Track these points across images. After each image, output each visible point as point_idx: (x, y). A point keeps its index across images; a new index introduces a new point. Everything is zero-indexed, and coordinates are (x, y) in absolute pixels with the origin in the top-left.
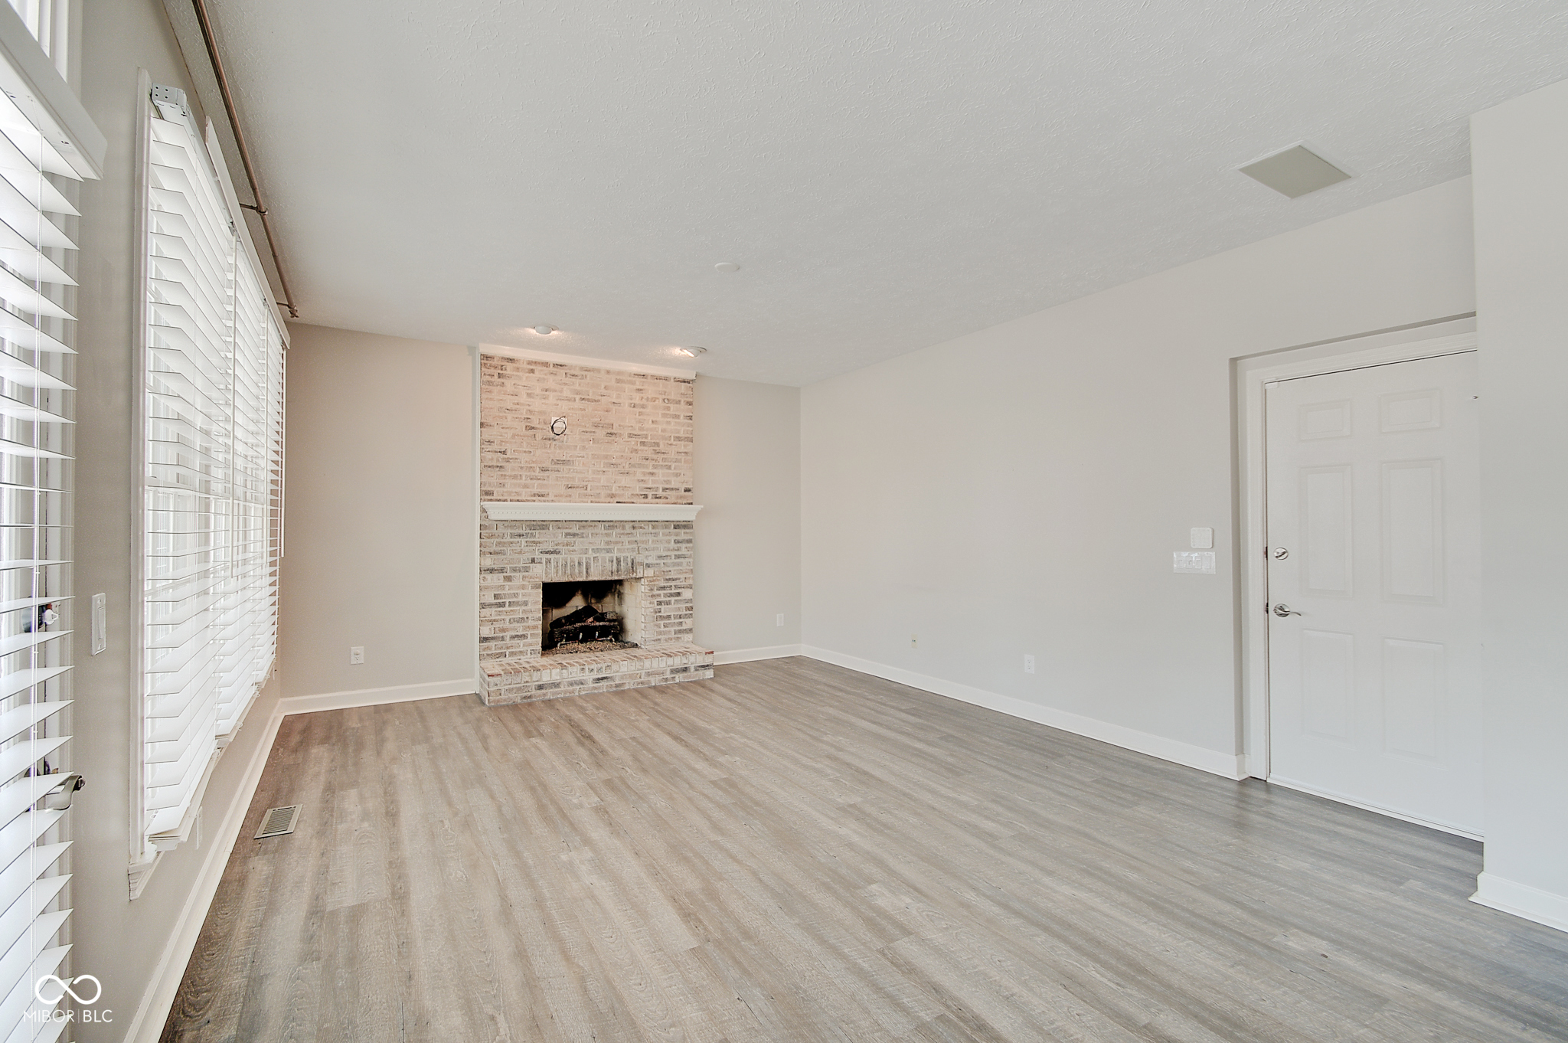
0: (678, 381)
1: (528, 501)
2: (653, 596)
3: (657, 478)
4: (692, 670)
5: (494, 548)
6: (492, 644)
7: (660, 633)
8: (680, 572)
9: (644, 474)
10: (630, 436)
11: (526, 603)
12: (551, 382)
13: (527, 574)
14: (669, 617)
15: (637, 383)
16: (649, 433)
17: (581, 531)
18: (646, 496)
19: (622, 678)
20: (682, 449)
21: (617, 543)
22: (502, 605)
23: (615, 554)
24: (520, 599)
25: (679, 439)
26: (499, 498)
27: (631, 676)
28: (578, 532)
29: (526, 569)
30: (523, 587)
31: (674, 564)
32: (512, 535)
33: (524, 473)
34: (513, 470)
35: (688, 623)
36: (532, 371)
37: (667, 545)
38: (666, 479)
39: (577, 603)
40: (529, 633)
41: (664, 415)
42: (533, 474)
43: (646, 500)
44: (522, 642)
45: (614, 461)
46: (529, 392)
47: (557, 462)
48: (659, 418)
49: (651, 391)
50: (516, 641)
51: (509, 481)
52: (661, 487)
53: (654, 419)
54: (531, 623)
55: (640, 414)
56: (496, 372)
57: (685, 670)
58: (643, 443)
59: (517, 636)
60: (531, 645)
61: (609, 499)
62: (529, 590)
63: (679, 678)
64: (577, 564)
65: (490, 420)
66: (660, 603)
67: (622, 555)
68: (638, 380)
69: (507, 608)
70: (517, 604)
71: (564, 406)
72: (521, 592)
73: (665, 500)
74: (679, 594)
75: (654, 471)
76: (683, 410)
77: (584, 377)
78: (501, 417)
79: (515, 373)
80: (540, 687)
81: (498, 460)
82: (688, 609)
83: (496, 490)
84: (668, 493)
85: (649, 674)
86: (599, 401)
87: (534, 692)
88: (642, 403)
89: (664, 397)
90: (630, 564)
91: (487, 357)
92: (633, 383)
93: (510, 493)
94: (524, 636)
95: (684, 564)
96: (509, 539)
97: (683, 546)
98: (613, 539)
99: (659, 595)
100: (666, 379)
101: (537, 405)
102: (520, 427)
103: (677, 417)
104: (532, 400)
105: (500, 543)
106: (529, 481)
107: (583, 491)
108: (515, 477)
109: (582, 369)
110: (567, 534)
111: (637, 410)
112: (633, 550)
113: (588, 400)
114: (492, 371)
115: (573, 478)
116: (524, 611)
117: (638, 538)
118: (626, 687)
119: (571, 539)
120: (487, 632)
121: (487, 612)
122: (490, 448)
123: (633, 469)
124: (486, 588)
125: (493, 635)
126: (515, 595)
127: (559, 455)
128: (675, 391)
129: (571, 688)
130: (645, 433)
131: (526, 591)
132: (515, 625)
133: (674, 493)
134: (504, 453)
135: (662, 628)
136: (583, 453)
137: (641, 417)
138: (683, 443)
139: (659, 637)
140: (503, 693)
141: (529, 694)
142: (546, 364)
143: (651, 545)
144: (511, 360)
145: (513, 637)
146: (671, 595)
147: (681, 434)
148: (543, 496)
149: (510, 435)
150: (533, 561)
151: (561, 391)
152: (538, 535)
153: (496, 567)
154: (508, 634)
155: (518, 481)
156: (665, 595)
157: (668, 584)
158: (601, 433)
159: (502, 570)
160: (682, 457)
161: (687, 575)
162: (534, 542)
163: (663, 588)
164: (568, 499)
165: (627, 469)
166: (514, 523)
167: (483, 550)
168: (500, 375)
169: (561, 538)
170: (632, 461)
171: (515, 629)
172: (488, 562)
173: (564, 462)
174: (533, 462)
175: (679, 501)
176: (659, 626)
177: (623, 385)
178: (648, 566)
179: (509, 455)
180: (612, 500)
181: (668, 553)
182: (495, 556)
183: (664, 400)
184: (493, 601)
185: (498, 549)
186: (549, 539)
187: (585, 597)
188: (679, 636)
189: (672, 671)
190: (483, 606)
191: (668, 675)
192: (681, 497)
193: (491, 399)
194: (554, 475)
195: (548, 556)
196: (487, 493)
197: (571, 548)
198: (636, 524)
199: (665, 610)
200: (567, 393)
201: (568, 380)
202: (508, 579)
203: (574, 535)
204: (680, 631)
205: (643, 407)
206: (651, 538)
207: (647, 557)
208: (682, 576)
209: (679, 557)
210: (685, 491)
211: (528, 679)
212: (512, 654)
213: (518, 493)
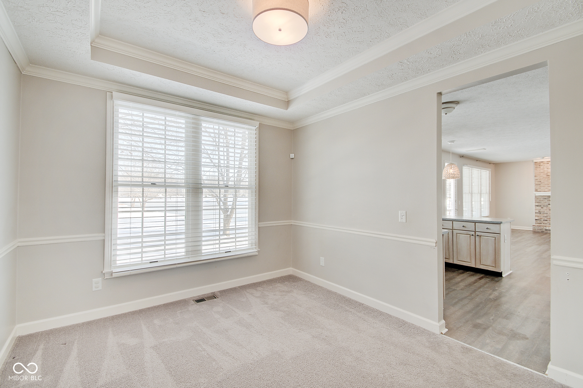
1: (547, 191)
6: (538, 221)
22: (541, 213)
24: (545, 212)
26: (539, 191)
29: (547, 206)
30: (546, 210)
32: (543, 199)
33: (546, 185)
34: (543, 185)
36: (548, 163)
40: (548, 220)
44: (546, 221)
51: (542, 187)
60: (549, 222)
65: (536, 175)
78: (540, 174)
79: (543, 165)
80: (546, 230)
81: (539, 183)
83: (539, 189)
87: (544, 231)
91: (536, 162)
93: (542, 190)
102: (545, 176)
106: (548, 187)
114: (537, 165)
116: (547, 215)
120: (537, 218)
121: (537, 214)
122: (537, 181)
124: (536, 209)
134: (540, 181)
140: (536, 229)
144: (542, 162)
149: (542, 178)
150: (549, 204)
154: (542, 219)
155: (545, 187)
159: (540, 206)
166: (543, 196)
167: (536, 201)
168: (539, 166)
171: (544, 219)
172: (537, 204)
174: (549, 183)
179: (542, 182)
182: (539, 203)
184: (538, 212)
185: (539, 201)
190: (536, 213)
193: (537, 171)
196: (536, 190)
202: (542, 208)
211: (542, 228)
212: (543, 224)
213: (544, 190)
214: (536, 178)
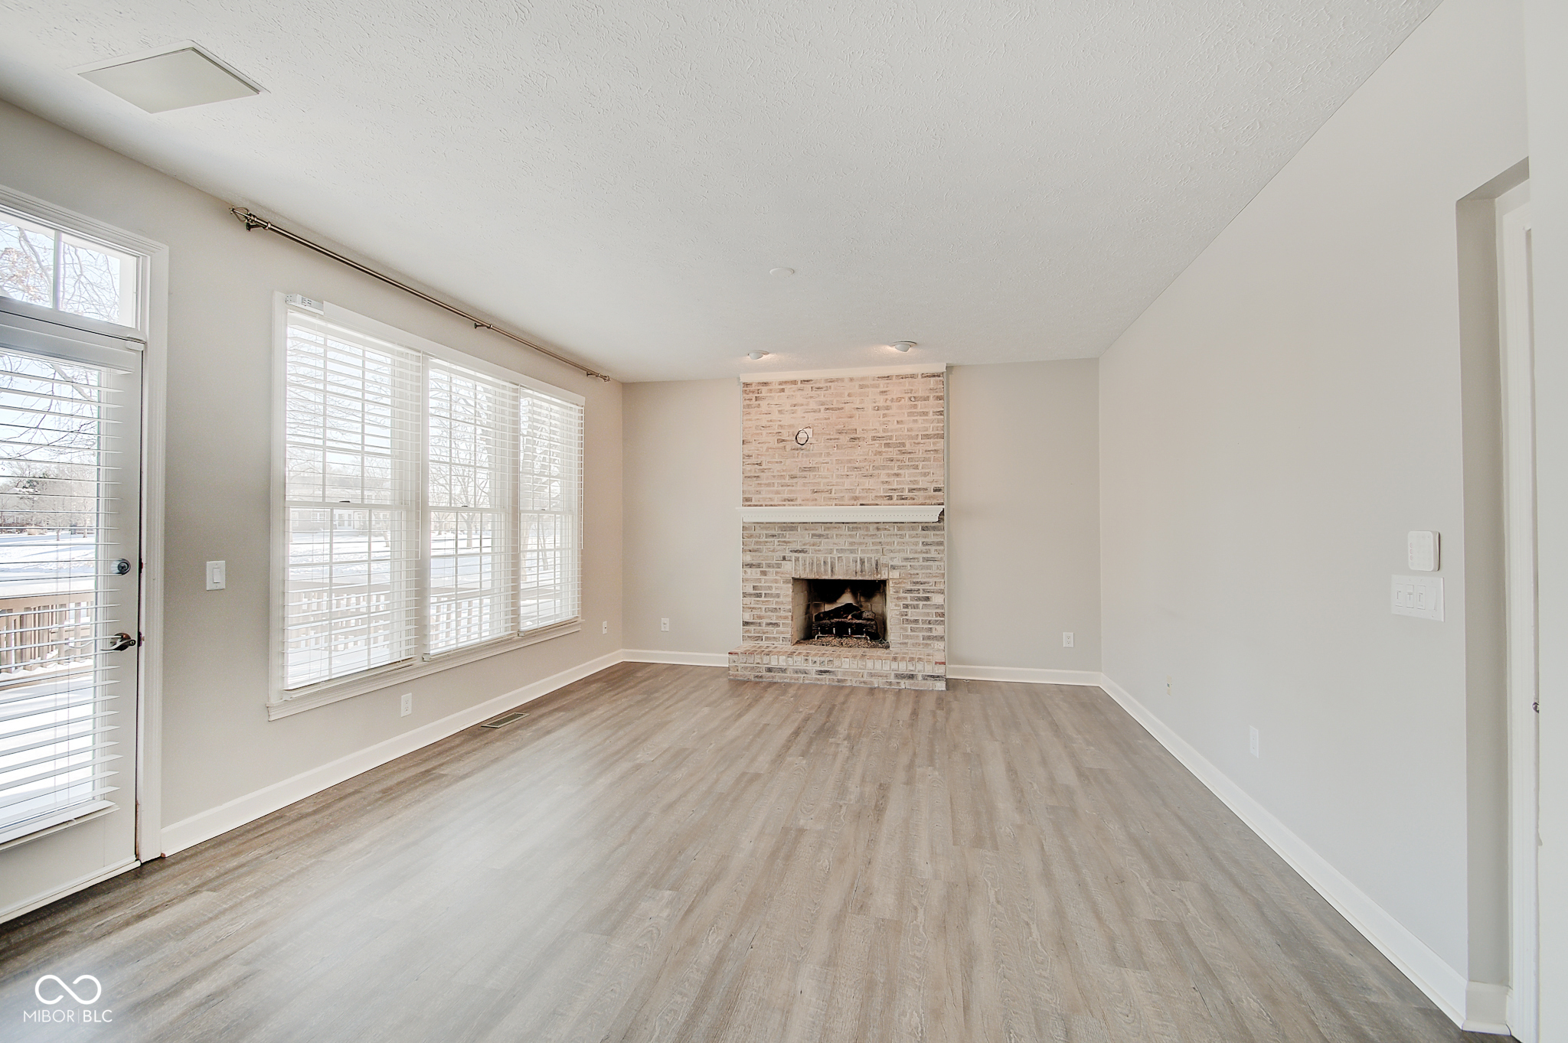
0: (924, 376)
1: (779, 505)
2: (898, 598)
3: (903, 479)
4: (920, 678)
5: (752, 547)
6: (752, 628)
7: (907, 637)
8: (930, 575)
9: (889, 475)
10: (874, 438)
11: (778, 596)
12: (799, 398)
13: (778, 570)
14: (916, 621)
15: (882, 386)
16: (894, 434)
17: (826, 532)
18: (890, 498)
19: (844, 673)
20: (932, 447)
21: (861, 544)
22: (759, 595)
23: (859, 555)
24: (774, 591)
25: (927, 437)
26: (756, 503)
27: (853, 674)
28: (823, 533)
29: (779, 566)
30: (776, 581)
31: (923, 567)
32: (767, 536)
33: (776, 481)
34: (767, 478)
35: (939, 630)
36: (783, 390)
37: (914, 547)
38: (912, 479)
39: (847, 599)
40: (781, 622)
41: (910, 414)
42: (783, 481)
43: (890, 502)
44: (775, 629)
45: (857, 465)
46: (780, 409)
47: (805, 469)
48: (905, 418)
49: (895, 391)
50: (770, 628)
51: (764, 489)
52: (907, 487)
53: (899, 419)
54: (782, 613)
55: (885, 416)
56: (753, 396)
57: (912, 677)
58: (887, 445)
59: (771, 624)
60: (782, 633)
61: (853, 502)
62: (781, 584)
63: (904, 684)
64: (822, 563)
65: (749, 438)
66: (906, 606)
67: (866, 556)
68: (882, 382)
69: (763, 599)
70: (771, 595)
71: (810, 418)
72: (774, 585)
73: (911, 501)
74: (927, 599)
75: (900, 471)
76: (933, 405)
77: (827, 388)
78: (758, 434)
79: (769, 395)
80: (770, 670)
81: (755, 471)
82: (938, 615)
83: (754, 497)
84: (916, 493)
85: (871, 675)
86: (842, 408)
87: (764, 673)
88: (886, 405)
89: (910, 395)
90: (874, 565)
91: (746, 385)
92: (877, 386)
93: (764, 499)
94: (776, 625)
95: (934, 568)
96: (764, 539)
97: (933, 548)
98: (857, 540)
99: (906, 598)
100: (913, 376)
101: (787, 419)
102: (773, 441)
103: (925, 414)
104: (782, 415)
105: (757, 542)
106: (781, 488)
107: (827, 495)
108: (768, 485)
109: (827, 381)
110: (813, 535)
111: (881, 412)
112: (877, 551)
113: (832, 409)
114: (751, 395)
115: (819, 483)
116: (777, 603)
117: (883, 540)
118: (848, 684)
119: (816, 540)
120: (748, 618)
121: (748, 600)
122: (749, 461)
123: (876, 472)
124: (747, 580)
125: (752, 621)
126: (770, 588)
127: (805, 462)
128: (921, 387)
129: (796, 675)
130: (890, 434)
131: (778, 585)
132: (769, 613)
133: (921, 493)
134: (760, 464)
135: (909, 632)
136: (827, 459)
137: (885, 419)
138: (932, 440)
139: (906, 641)
140: (739, 669)
141: (760, 674)
142: (794, 382)
143: (896, 547)
144: (765, 384)
145: (769, 624)
146: (919, 599)
147: (930, 432)
148: (792, 500)
149: (765, 449)
150: (784, 558)
151: (807, 405)
152: (789, 536)
153: (754, 562)
154: (764, 621)
155: (772, 488)
156: (912, 599)
157: (916, 588)
158: (844, 439)
159: (759, 566)
160: (932, 455)
161: (937, 580)
162: (784, 542)
163: (910, 591)
164: (814, 502)
165: (871, 472)
166: (768, 525)
167: (745, 548)
168: (757, 398)
169: (808, 539)
170: (876, 464)
171: (770, 618)
172: (748, 559)
173: (810, 469)
174: (784, 471)
175: (928, 501)
176: (905, 629)
177: (867, 390)
178: (893, 567)
179: (764, 467)
180: (855, 503)
181: (916, 556)
182: (754, 554)
183: (910, 398)
184: (752, 591)
185: (756, 547)
186: (799, 539)
187: (854, 595)
188: (929, 642)
189: (897, 676)
190: (745, 595)
191: (892, 679)
192: (930, 497)
193: (750, 420)
194: (801, 481)
195: (796, 555)
196: (747, 500)
197: (817, 548)
198: (881, 526)
199: (912, 614)
200: (813, 405)
201: (813, 394)
202: (764, 573)
203: (820, 536)
204: (929, 638)
205: (888, 408)
206: (896, 540)
207: (892, 559)
208: (932, 580)
209: (927, 560)
210: (935, 491)
211: (759, 661)
212: (767, 639)
213: (771, 499)
214: (750, 449)
